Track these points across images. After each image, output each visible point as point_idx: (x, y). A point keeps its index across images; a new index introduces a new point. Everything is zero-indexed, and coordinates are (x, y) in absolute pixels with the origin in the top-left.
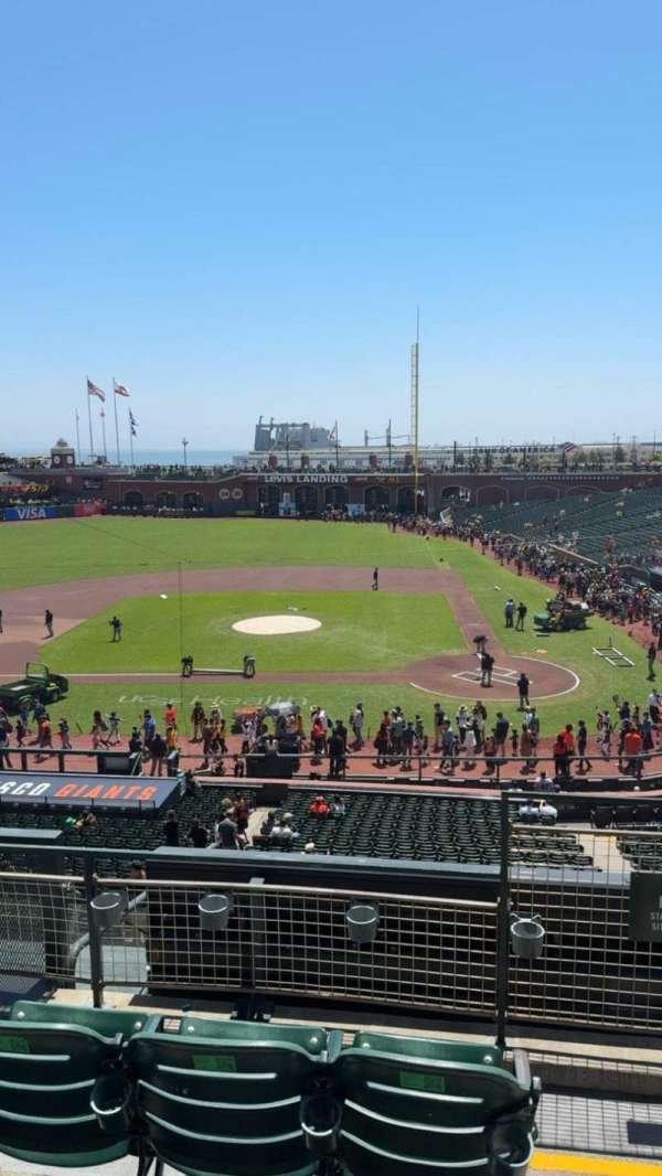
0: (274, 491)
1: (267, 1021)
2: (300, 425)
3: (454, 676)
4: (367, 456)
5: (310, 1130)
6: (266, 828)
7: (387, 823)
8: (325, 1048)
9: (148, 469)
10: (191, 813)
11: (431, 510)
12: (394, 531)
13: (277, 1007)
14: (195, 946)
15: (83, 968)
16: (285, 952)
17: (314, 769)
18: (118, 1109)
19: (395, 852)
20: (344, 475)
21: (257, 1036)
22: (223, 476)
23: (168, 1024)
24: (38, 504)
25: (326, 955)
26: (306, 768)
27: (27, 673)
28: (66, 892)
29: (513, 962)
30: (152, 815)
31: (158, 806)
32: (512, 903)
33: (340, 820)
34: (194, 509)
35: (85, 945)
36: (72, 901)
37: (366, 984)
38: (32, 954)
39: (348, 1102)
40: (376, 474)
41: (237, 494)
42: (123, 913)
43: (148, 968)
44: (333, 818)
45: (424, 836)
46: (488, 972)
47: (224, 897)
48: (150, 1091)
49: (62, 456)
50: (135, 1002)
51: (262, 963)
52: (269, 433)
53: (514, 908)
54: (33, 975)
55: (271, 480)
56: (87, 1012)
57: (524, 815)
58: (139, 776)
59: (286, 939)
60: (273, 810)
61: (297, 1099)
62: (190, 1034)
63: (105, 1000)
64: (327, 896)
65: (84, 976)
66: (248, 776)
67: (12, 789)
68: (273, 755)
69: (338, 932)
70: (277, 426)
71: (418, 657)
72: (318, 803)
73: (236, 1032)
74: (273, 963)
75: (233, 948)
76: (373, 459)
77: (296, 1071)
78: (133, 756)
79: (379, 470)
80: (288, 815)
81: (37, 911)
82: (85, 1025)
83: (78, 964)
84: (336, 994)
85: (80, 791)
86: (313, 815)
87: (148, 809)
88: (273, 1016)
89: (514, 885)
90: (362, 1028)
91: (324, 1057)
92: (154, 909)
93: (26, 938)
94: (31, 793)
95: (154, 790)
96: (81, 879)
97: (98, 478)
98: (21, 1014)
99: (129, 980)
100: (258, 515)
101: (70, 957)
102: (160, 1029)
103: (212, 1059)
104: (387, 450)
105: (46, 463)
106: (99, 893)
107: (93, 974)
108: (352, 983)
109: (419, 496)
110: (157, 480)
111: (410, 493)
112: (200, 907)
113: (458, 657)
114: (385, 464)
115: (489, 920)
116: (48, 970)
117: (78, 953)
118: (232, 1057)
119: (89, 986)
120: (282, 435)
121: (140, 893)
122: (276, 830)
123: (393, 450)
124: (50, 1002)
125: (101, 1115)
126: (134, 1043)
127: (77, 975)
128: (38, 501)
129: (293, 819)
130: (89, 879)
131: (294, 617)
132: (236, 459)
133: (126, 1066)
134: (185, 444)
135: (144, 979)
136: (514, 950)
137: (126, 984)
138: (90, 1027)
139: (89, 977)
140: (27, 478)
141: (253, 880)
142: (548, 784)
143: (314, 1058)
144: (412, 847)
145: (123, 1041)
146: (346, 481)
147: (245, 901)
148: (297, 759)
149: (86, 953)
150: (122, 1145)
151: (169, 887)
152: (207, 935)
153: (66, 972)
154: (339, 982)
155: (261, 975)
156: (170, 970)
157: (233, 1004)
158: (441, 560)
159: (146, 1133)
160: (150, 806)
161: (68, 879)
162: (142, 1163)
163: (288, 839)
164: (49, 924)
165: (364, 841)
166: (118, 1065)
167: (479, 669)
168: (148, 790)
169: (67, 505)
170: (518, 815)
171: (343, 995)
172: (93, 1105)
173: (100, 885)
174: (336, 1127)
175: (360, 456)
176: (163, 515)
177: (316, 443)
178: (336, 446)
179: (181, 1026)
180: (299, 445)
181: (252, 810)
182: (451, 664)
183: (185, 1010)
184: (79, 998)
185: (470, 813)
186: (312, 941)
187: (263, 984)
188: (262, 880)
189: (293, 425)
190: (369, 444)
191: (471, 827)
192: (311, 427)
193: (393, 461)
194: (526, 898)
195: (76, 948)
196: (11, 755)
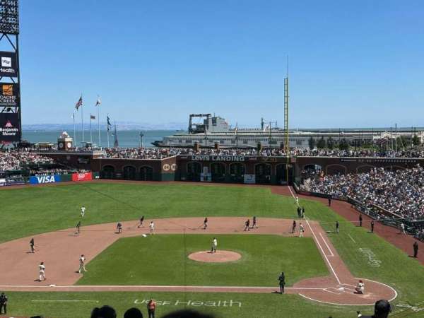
3: (324, 290)
24: (50, 173)
41: (174, 167)
49: (64, 143)
55: (196, 158)
97: (86, 157)
105: (54, 147)
109: (289, 169)
146: (244, 160)
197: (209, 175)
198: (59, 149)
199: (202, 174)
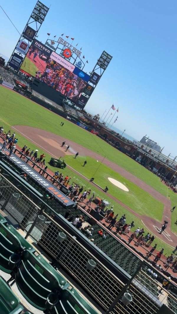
0: (138, 154)
1: (56, 270)
2: (154, 142)
3: (153, 226)
4: (167, 159)
5: (48, 301)
6: (86, 228)
7: (114, 248)
8: (64, 285)
9: (113, 131)
10: (72, 212)
11: (174, 182)
12: (161, 181)
13: (61, 269)
14: (53, 241)
15: (28, 228)
16: (70, 258)
17: (105, 223)
18: (14, 263)
19: (111, 256)
20: (157, 160)
21: (52, 271)
22: (129, 143)
23: (36, 253)
24: (85, 125)
25: (78, 265)
26: (103, 221)
27: (59, 159)
28: (35, 210)
29: (120, 302)
30: (65, 207)
31: (67, 205)
32: (129, 288)
33: (103, 239)
34: (117, 146)
35: (32, 224)
36: (35, 212)
37: (83, 279)
38: (20, 217)
39: (60, 301)
40: (166, 165)
41: (129, 149)
42: (43, 222)
43: (41, 239)
44: (102, 237)
45: (121, 257)
46: (112, 299)
47: (65, 235)
48: (23, 264)
49: (97, 118)
50: (33, 244)
51: (64, 256)
52: (146, 140)
53: (128, 289)
54: (18, 222)
55: (139, 151)
56: (22, 238)
57: (148, 271)
58: (67, 196)
59: (72, 255)
60: (90, 226)
61: (50, 291)
62: (39, 259)
63: (28, 238)
64: (87, 253)
65: (27, 230)
66: (89, 214)
67: (41, 181)
68: (98, 213)
69: (85, 262)
70: (149, 139)
71: (147, 215)
72: (101, 232)
73: (48, 266)
74: (66, 258)
75: (60, 248)
76: (167, 161)
77: (54, 285)
78: (69, 191)
79: (167, 164)
80: (93, 229)
81: (27, 209)
82: (20, 240)
83: (27, 226)
84: (75, 276)
85: (53, 191)
86: (98, 233)
87: (64, 205)
88: (58, 270)
89: (132, 284)
90: (75, 288)
91: (62, 287)
92: (50, 226)
93: (22, 213)
94: (44, 184)
95: (68, 201)
96: (40, 209)
97: (101, 127)
98: (10, 228)
99: (35, 238)
100: (130, 157)
101: (27, 224)
102: (34, 253)
103: (39, 268)
104: (173, 161)
105: (92, 117)
106: (41, 215)
107: (29, 231)
108: (80, 276)
109: (174, 177)
110: (113, 135)
111: (172, 175)
112: (59, 233)
113: (157, 222)
114: (170, 164)
115: (121, 287)
116: (21, 223)
117: (29, 224)
118: (43, 270)
119: (26, 233)
120: (149, 142)
121: (50, 221)
122: (88, 230)
123: (174, 162)
124: (17, 230)
125: (10, 261)
126: (26, 251)
127: (26, 229)
128: (85, 124)
129: (93, 231)
130: (41, 210)
131: (123, 185)
132: (134, 141)
133: (21, 255)
134: (125, 131)
135: (38, 240)
136: (122, 299)
137: (34, 238)
138: (21, 241)
139: (28, 231)
140: (86, 118)
141: (74, 236)
142: (160, 268)
143: (60, 285)
144: (116, 258)
145: (24, 249)
146: (157, 162)
147: (70, 240)
148: (103, 218)
149: (30, 225)
150: (10, 271)
151: (56, 224)
152: (57, 241)
153: (24, 226)
154: (77, 274)
155: (62, 259)
156: (44, 242)
157: (52, 260)
158: (169, 196)
159: (16, 272)
160: (65, 205)
161: (38, 207)
162: (11, 278)
163: (89, 234)
164: (28, 214)
165: (106, 248)
166: (20, 253)
167: (161, 229)
168: (67, 201)
169: (91, 129)
170: (147, 270)
171: (76, 277)
172: (10, 257)
173: (43, 213)
174: (54, 304)
175: (165, 159)
176: (109, 143)
177: (155, 149)
178: (160, 152)
179: (38, 256)
180: (151, 147)
181: (85, 222)
182: (155, 222)
183: (42, 253)
184: (23, 234)
185: (135, 261)
186: (77, 260)
187: (61, 261)
188: (76, 238)
189: (153, 141)
190: (169, 157)
191: (133, 264)
192: (157, 144)
193: (172, 165)
194: (133, 289)
195: (29, 223)
196: (45, 173)
197: (140, 160)
198: (94, 119)
199: (138, 158)
